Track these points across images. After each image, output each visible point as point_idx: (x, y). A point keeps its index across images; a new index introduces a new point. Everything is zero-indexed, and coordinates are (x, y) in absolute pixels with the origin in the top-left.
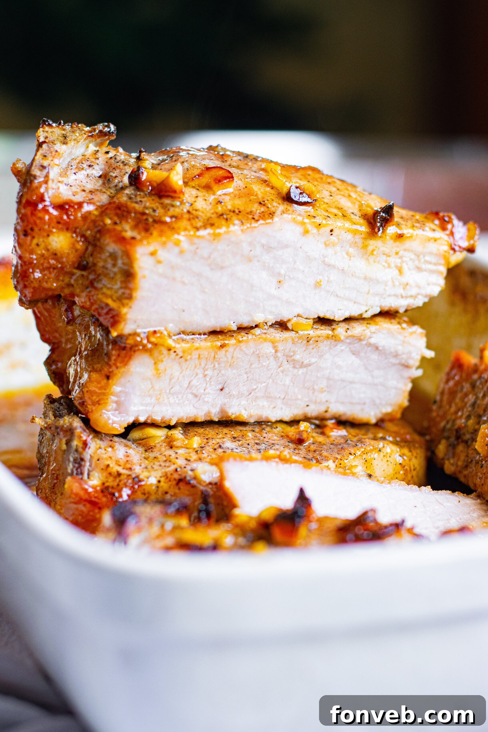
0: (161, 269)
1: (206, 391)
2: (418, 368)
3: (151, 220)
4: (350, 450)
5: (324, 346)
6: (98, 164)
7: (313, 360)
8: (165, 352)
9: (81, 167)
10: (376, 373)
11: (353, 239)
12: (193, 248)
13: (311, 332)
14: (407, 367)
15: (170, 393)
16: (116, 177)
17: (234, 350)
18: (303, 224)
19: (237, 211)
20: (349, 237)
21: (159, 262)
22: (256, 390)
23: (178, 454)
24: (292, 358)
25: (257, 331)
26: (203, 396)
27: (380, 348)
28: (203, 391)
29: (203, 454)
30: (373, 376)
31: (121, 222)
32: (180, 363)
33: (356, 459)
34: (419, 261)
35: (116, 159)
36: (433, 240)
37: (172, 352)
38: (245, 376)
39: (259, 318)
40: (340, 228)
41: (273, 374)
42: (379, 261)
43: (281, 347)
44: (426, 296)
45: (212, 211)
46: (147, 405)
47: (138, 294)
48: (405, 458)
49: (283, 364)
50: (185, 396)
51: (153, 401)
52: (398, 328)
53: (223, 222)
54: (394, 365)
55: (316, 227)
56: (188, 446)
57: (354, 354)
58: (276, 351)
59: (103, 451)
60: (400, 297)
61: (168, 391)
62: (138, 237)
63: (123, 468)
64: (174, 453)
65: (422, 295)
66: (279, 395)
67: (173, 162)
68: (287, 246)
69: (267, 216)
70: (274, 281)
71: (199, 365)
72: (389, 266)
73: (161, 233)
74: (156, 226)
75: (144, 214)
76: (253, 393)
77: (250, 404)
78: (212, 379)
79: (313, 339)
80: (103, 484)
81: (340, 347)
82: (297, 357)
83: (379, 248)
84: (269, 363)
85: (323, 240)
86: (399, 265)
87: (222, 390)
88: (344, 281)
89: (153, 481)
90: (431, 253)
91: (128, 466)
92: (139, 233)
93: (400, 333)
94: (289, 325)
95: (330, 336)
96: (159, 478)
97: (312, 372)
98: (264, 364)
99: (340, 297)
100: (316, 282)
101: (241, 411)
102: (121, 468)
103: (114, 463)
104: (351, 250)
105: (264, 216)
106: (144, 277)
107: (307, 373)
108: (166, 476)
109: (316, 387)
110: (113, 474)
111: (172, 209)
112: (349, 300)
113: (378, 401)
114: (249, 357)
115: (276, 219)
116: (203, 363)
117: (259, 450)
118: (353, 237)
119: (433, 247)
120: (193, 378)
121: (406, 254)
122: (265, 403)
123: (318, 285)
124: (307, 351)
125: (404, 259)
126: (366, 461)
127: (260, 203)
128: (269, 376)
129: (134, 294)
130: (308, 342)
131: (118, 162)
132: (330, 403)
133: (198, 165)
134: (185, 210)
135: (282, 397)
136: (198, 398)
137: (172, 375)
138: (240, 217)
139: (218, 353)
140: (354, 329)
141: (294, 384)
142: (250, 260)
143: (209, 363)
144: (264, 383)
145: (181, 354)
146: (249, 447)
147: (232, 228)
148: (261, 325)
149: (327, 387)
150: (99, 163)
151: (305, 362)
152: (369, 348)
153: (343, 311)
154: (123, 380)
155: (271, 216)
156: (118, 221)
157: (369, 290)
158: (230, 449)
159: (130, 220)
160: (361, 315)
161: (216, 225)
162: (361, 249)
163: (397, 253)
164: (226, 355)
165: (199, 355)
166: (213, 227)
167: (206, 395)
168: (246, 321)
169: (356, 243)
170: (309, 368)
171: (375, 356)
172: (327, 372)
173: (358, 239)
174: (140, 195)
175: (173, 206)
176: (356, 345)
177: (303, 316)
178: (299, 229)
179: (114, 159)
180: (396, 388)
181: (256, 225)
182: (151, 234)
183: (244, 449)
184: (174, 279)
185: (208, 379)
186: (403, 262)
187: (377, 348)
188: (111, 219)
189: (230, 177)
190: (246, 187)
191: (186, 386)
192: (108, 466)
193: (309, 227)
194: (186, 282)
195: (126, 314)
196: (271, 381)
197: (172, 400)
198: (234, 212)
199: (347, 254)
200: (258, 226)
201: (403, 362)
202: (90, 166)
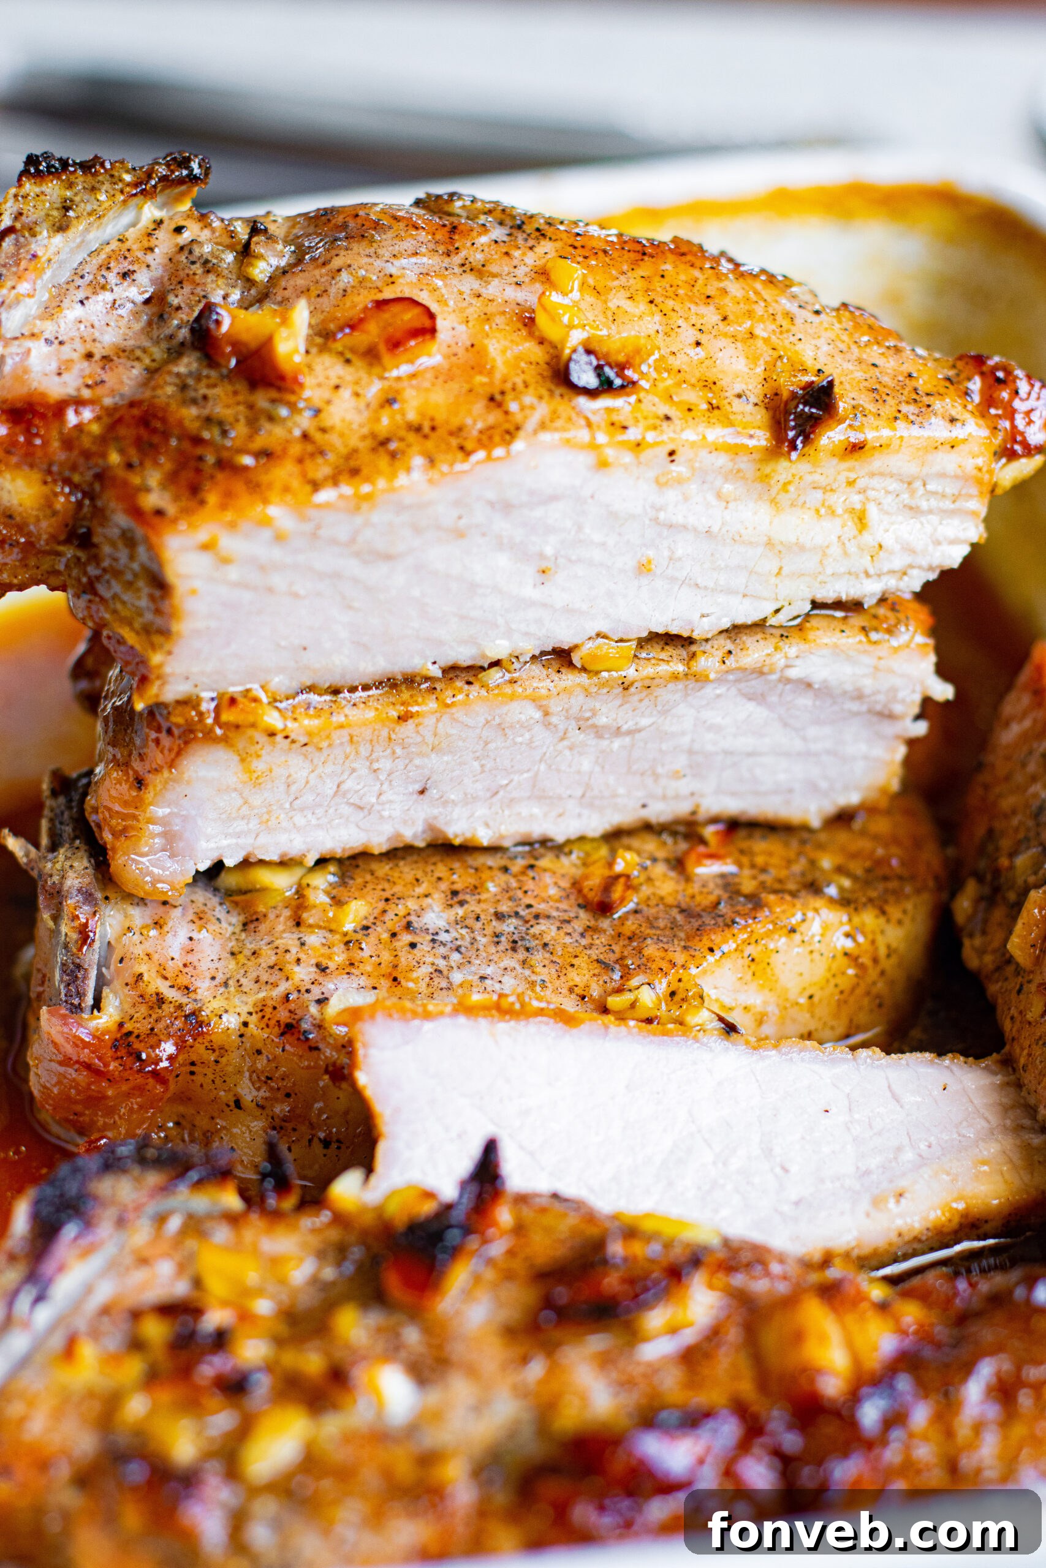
0: (233, 573)
1: (383, 798)
2: (918, 717)
3: (211, 459)
4: (713, 937)
5: (670, 694)
6: (148, 266)
7: (644, 722)
8: (263, 739)
9: (102, 281)
10: (812, 731)
11: (730, 464)
12: (307, 527)
13: (631, 672)
14: (891, 717)
15: (293, 809)
16: (179, 308)
17: (438, 720)
18: (593, 446)
19: (426, 429)
20: (722, 460)
21: (225, 561)
22: (509, 788)
23: (306, 948)
24: (590, 722)
25: (495, 676)
26: (377, 807)
27: (816, 686)
28: (374, 800)
29: (359, 952)
30: (804, 739)
31: (141, 464)
32: (306, 756)
33: (723, 960)
34: (913, 493)
35: (191, 252)
36: (948, 447)
37: (279, 738)
38: (476, 764)
39: (499, 649)
40: (693, 444)
41: (548, 755)
42: (805, 503)
43: (555, 706)
44: (931, 568)
45: (365, 431)
46: (238, 836)
47: (182, 627)
48: (861, 939)
49: (568, 735)
50: (331, 811)
51: (251, 826)
52: (860, 642)
53: (383, 462)
54: (857, 714)
55: (631, 450)
56: (333, 926)
57: (750, 699)
58: (546, 714)
59: (137, 938)
60: (862, 575)
61: (287, 806)
62: (171, 509)
63: (172, 987)
64: (298, 943)
65: (920, 567)
66: (569, 792)
67: (317, 267)
68: (554, 498)
69: (497, 439)
70: (530, 571)
71: (353, 753)
72: (832, 512)
73: (228, 499)
74: (220, 476)
75: (197, 441)
76: (501, 793)
77: (497, 813)
78: (393, 776)
79: (636, 685)
80: (121, 1025)
81: (709, 691)
82: (602, 720)
83: (801, 478)
84: (532, 737)
85: (651, 474)
86: (858, 506)
87: (422, 792)
88: (712, 555)
89: (231, 1021)
90: (942, 475)
91: (183, 980)
92: (176, 498)
93: (865, 652)
94: (576, 659)
95: (681, 675)
96: (244, 1017)
97: (646, 743)
98: (519, 740)
99: (706, 588)
100: (639, 562)
101: (475, 830)
102: (168, 983)
103: (154, 971)
104: (728, 488)
105: (490, 438)
106: (194, 592)
107: (633, 746)
108: (261, 1009)
109: (660, 770)
110: (147, 997)
111: (267, 426)
112: (730, 592)
113: (824, 785)
114: (478, 731)
115: (518, 445)
116: (364, 750)
117: (497, 936)
118: (732, 460)
119: (948, 461)
120: (345, 776)
121: (875, 482)
122: (536, 811)
123: (644, 568)
124: (627, 706)
125: (871, 494)
126: (753, 960)
127: (492, 399)
128: (538, 758)
129: (175, 627)
130: (626, 689)
131: (193, 263)
132: (702, 796)
133: (374, 278)
134: (297, 433)
135: (579, 793)
136: (366, 811)
137: (289, 776)
138: (430, 444)
139: (397, 730)
140: (744, 652)
141: (603, 767)
142: (460, 534)
143: (378, 750)
144: (528, 771)
145: (303, 740)
146: (479, 925)
147: (402, 480)
148: (504, 663)
149: (691, 767)
150: (152, 263)
151: (625, 728)
152: (788, 687)
153: (712, 618)
154: (170, 795)
155: (508, 437)
156: (135, 460)
157: (781, 568)
158: (431, 931)
159: (162, 460)
160: (765, 620)
161: (365, 471)
162: (753, 481)
163: (851, 483)
164: (418, 732)
165: (351, 737)
166: (357, 479)
167: (383, 804)
168: (464, 656)
169: (739, 471)
170: (637, 736)
171: (805, 701)
172: (685, 740)
173: (745, 464)
174: (208, 377)
175: (271, 418)
176: (753, 683)
177: (610, 635)
178: (585, 459)
179: (186, 252)
180: (866, 758)
181: (466, 466)
182: (202, 503)
183: (464, 931)
184: (270, 590)
185: (382, 777)
186: (867, 499)
187: (809, 685)
188: (122, 452)
189: (428, 331)
190: (472, 346)
191: (331, 792)
192: (140, 976)
193: (610, 453)
194: (302, 592)
195: (160, 666)
196: (543, 767)
197: (299, 820)
198: (418, 429)
199: (719, 496)
200: (472, 469)
201: (878, 707)
202: (125, 275)
